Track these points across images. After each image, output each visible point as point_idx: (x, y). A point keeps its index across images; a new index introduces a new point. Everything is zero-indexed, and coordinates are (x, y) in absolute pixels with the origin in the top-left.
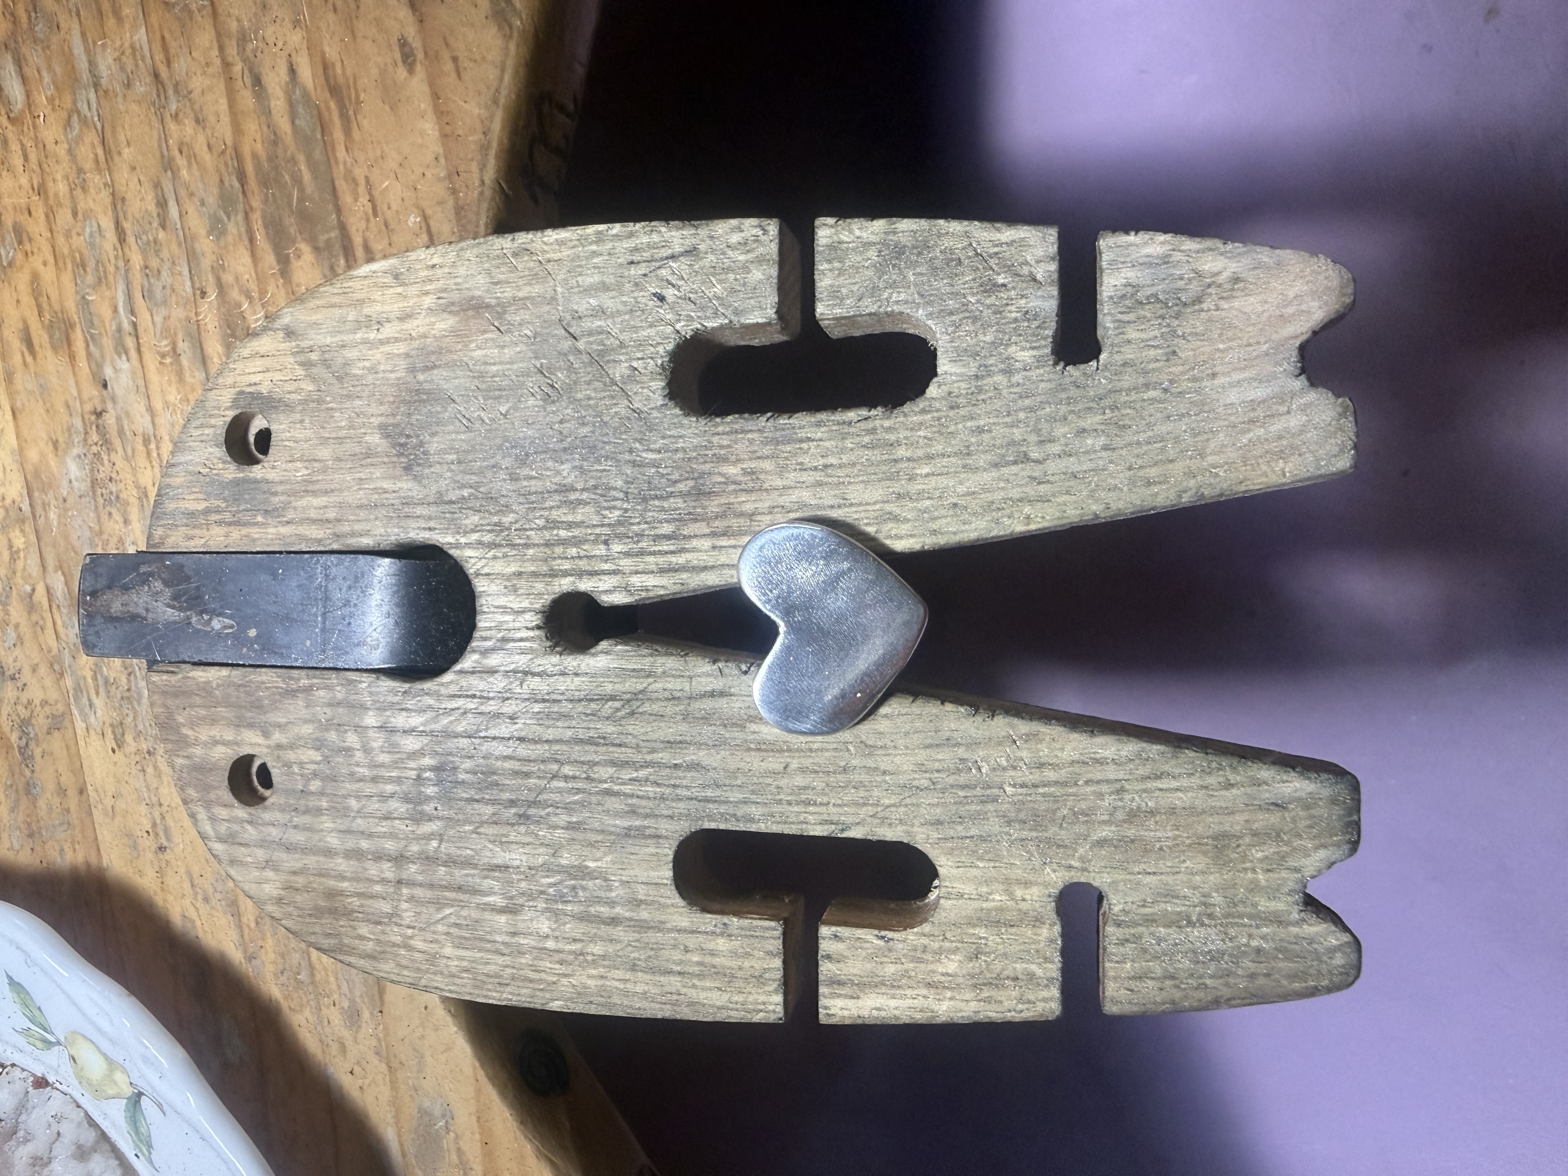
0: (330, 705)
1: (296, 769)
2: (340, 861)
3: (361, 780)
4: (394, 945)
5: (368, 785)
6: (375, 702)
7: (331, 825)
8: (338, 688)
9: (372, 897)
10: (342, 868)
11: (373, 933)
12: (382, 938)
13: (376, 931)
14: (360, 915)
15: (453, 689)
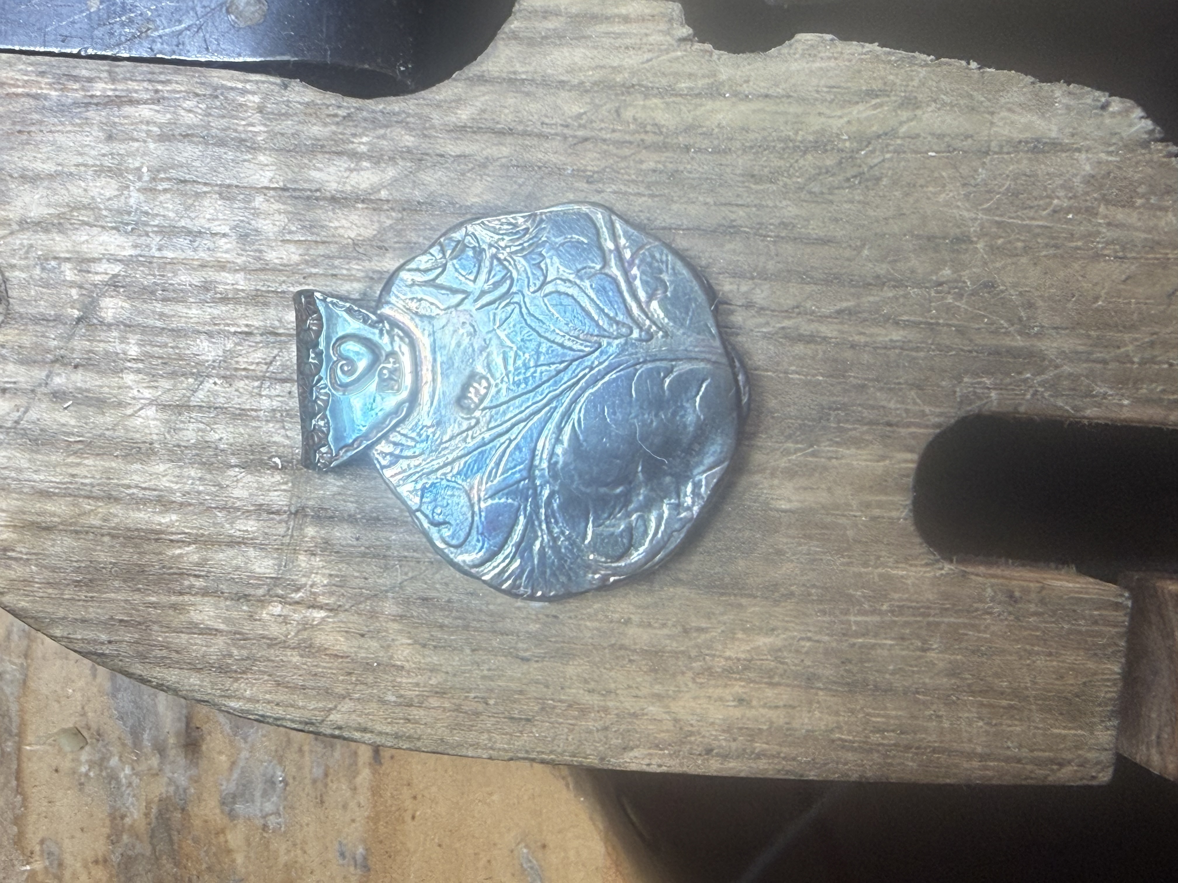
0: (163, 138)
1: (69, 273)
2: (161, 468)
3: (225, 300)
4: (273, 643)
5: (241, 310)
6: (272, 135)
7: (147, 393)
8: (188, 104)
9: (233, 543)
10: (164, 483)
11: (227, 621)
12: (247, 628)
13: (235, 614)
14: (199, 583)
15: (464, 115)
